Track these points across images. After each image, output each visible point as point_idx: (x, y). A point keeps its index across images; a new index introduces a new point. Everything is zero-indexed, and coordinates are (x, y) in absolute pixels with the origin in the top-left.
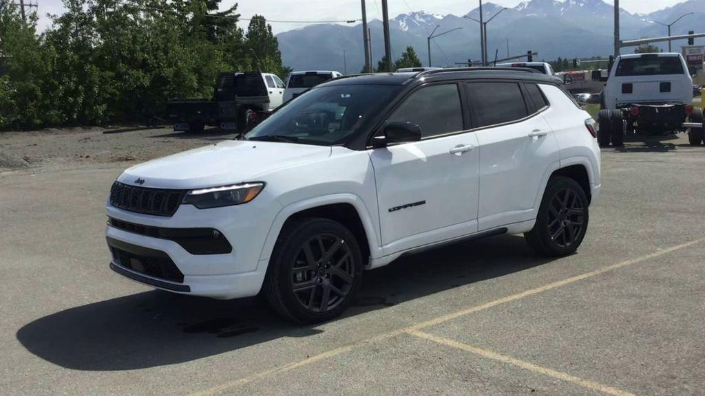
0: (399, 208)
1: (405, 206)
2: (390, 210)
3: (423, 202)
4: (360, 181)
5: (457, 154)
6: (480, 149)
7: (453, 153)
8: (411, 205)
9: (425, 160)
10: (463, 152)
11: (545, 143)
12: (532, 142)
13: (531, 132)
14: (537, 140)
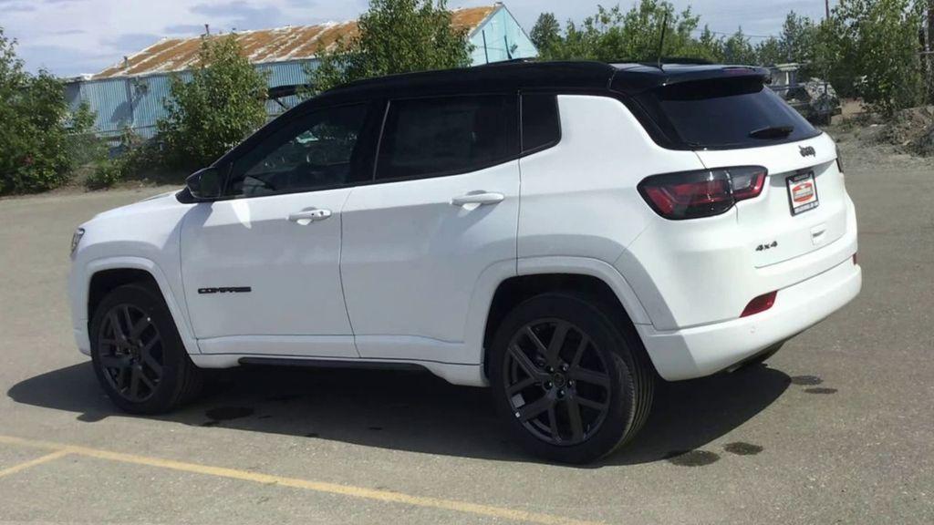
0: (214, 290)
1: (222, 290)
2: (200, 291)
3: (247, 289)
4: (159, 243)
5: (300, 222)
6: (341, 218)
7: (293, 220)
8: (231, 290)
10: (314, 219)
11: (493, 218)
12: (462, 214)
13: (462, 195)
14: (472, 212)
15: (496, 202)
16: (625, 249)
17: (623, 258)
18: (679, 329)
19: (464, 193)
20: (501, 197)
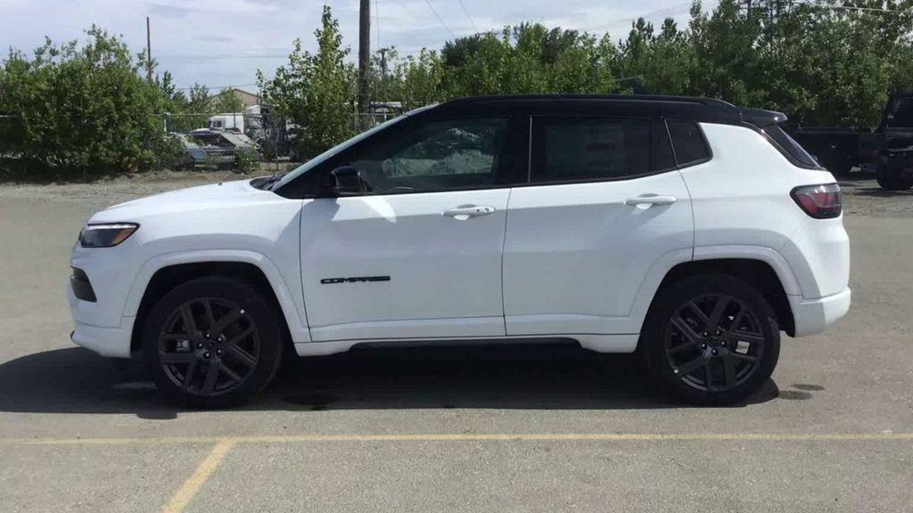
0: (341, 280)
1: (352, 280)
2: (323, 282)
3: (387, 279)
4: (271, 236)
5: (458, 218)
6: (507, 215)
7: (449, 215)
9: (394, 221)
10: (472, 216)
11: (665, 216)
12: (635, 212)
13: (635, 197)
14: (646, 210)
15: (669, 203)
16: (789, 240)
17: (786, 247)
18: (821, 298)
19: (638, 194)
20: (674, 199)
